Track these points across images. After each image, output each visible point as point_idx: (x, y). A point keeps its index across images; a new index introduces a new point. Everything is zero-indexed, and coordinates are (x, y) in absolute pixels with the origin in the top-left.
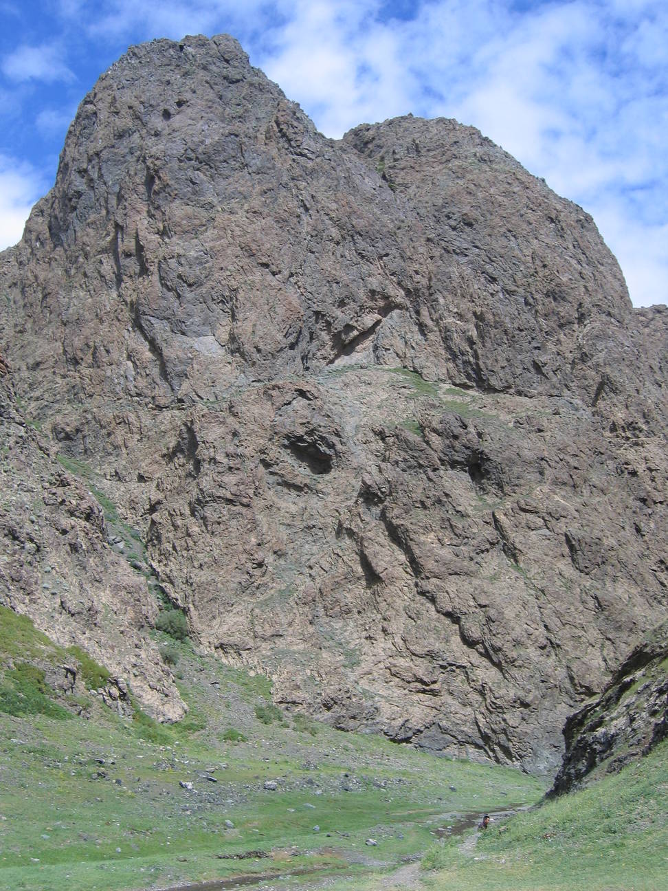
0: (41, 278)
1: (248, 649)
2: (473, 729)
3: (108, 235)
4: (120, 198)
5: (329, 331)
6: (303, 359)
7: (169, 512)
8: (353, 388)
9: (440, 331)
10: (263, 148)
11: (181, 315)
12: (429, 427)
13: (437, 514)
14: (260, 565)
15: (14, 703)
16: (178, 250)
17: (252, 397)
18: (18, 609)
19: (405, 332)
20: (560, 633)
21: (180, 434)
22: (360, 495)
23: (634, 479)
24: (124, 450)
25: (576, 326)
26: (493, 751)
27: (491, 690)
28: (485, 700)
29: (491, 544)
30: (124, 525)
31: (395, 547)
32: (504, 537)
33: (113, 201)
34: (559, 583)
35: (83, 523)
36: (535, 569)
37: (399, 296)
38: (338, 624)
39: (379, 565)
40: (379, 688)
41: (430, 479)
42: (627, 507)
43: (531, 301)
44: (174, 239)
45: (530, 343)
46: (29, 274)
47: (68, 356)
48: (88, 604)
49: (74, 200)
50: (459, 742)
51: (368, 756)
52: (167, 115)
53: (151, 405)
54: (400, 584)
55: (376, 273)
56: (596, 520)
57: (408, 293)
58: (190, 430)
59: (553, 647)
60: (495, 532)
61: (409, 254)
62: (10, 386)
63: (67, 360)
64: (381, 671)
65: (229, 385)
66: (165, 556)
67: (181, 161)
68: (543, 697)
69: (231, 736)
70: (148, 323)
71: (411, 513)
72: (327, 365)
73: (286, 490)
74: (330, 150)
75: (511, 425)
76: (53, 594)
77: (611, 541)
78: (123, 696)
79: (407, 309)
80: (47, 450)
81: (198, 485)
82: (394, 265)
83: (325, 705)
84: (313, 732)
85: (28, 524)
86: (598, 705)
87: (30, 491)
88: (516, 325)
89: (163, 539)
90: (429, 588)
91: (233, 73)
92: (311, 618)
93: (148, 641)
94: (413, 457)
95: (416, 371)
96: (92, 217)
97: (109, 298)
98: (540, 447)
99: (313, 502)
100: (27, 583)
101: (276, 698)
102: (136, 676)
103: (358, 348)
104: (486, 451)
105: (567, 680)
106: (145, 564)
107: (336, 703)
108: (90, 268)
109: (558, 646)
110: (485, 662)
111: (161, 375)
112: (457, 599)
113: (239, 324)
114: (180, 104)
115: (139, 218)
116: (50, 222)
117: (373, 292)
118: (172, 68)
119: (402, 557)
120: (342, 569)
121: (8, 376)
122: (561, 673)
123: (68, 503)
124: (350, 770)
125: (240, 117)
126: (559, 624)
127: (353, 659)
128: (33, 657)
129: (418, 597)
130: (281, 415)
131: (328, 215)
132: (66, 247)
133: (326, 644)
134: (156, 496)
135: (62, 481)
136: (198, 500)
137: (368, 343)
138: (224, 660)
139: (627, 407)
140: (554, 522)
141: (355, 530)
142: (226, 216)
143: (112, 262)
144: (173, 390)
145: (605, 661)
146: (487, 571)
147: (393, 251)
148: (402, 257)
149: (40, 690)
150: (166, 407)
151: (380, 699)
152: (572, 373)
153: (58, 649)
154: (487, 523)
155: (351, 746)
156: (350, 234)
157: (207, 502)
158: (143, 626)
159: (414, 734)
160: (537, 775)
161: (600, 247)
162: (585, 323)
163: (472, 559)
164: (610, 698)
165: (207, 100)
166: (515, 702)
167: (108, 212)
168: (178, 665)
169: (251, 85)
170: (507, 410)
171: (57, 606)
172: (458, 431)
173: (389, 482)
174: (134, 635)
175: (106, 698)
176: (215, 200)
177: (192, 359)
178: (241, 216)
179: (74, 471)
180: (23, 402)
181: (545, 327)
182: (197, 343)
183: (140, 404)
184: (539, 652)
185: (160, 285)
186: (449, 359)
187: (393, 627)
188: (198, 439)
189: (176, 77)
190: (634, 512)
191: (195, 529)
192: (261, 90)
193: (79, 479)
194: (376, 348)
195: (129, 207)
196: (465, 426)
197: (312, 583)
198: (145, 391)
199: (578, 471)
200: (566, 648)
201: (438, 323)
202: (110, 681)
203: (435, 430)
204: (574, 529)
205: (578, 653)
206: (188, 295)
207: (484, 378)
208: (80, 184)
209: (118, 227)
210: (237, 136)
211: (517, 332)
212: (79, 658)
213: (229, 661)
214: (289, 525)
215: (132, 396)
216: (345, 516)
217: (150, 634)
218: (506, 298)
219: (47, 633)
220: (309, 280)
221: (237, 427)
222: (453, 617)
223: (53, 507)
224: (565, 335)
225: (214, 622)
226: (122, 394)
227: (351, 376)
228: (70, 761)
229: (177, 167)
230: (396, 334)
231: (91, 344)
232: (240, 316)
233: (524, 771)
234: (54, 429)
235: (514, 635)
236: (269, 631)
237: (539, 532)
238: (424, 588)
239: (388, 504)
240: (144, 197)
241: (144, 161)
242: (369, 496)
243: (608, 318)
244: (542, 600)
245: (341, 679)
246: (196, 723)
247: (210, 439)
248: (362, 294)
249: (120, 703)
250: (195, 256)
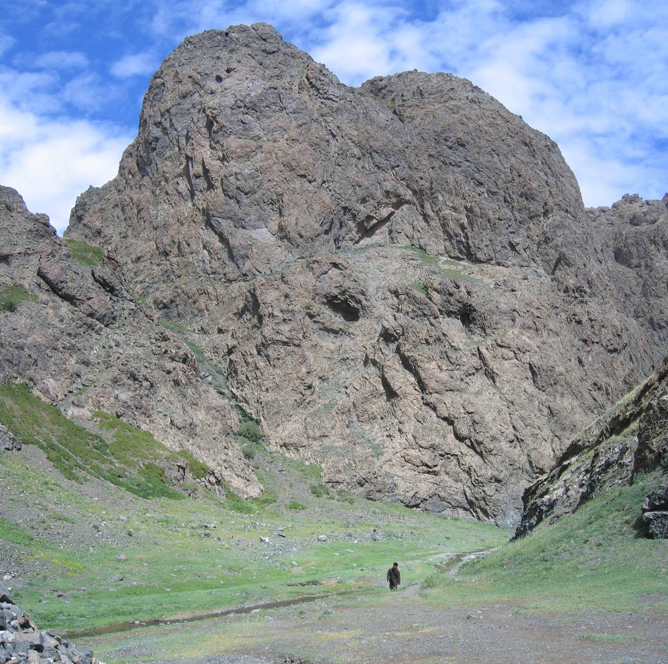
0: (135, 199)
1: (304, 446)
2: (462, 498)
3: (181, 164)
4: (188, 138)
5: (355, 221)
6: (335, 242)
7: (242, 353)
8: (374, 260)
9: (440, 219)
10: (297, 96)
11: (240, 214)
12: (431, 288)
13: (437, 349)
14: (310, 387)
15: (145, 491)
16: (235, 170)
17: (298, 270)
18: (142, 427)
19: (413, 220)
20: (524, 432)
21: (246, 299)
22: (381, 335)
23: (580, 326)
24: (206, 312)
25: (542, 218)
26: (476, 512)
27: (475, 471)
28: (471, 478)
29: (476, 369)
30: (210, 365)
31: (407, 372)
32: (485, 365)
33: (183, 141)
34: (523, 397)
35: (181, 365)
36: (507, 388)
37: (408, 195)
38: (367, 427)
39: (396, 385)
40: (397, 470)
41: (431, 324)
42: (573, 346)
43: (509, 199)
44: (232, 162)
45: (507, 229)
46: (126, 197)
47: (160, 250)
48: (190, 421)
49: (153, 143)
50: (453, 506)
51: (390, 517)
52: (219, 79)
53: (223, 280)
54: (411, 398)
55: (390, 179)
56: (551, 354)
57: (415, 192)
58: (254, 296)
59: (519, 442)
60: (479, 361)
61: (415, 165)
62: (121, 275)
63: (160, 254)
64: (398, 459)
65: (280, 262)
66: (241, 384)
67: (232, 109)
68: (511, 475)
69: (294, 506)
70: (216, 222)
71: (418, 347)
72: (354, 244)
73: (326, 334)
74: (351, 95)
75: (492, 286)
76: (165, 415)
77: (561, 369)
78: (218, 482)
79: (414, 204)
80: (151, 316)
81: (262, 333)
82: (404, 173)
83: (359, 483)
84: (351, 502)
85: (143, 369)
86: (546, 480)
87: (142, 346)
88: (497, 216)
89: (239, 372)
90: (431, 400)
91: (269, 47)
92: (347, 423)
93: (233, 444)
94: (420, 309)
95: (422, 248)
96: (168, 153)
97: (187, 208)
98: (512, 302)
99: (347, 342)
100: (146, 409)
101: (325, 479)
102: (226, 468)
103: (377, 232)
104: (473, 304)
105: (527, 464)
106: (227, 391)
107: (366, 481)
108: (170, 188)
109: (522, 440)
110: (471, 452)
111: (229, 258)
112: (452, 408)
113: (286, 218)
114: (228, 71)
115: (203, 151)
116: (137, 160)
117: (387, 192)
118: (221, 48)
119: (412, 379)
120: (369, 388)
121: (118, 269)
122: (524, 459)
123: (169, 352)
124: (377, 527)
125: (277, 76)
126: (523, 425)
127: (378, 452)
128: (156, 459)
129: (424, 407)
130: (320, 282)
131: (351, 139)
132: (151, 176)
133: (359, 441)
134: (231, 342)
135: (164, 337)
136: (262, 343)
137: (385, 228)
138: (287, 455)
139: (577, 276)
140: (521, 354)
141: (378, 360)
142: (271, 144)
143: (186, 182)
144: (239, 268)
145: (554, 451)
146: (474, 388)
147: (403, 164)
148: (410, 167)
149: (162, 481)
150: (234, 281)
151: (398, 478)
152: (537, 251)
153: (171, 452)
154: (474, 355)
155: (378, 510)
156: (368, 152)
157: (269, 344)
158: (229, 434)
159: (422, 501)
160: (506, 528)
161: (562, 164)
162: (549, 216)
163: (462, 380)
164: (554, 475)
165: (250, 66)
166: (491, 479)
167: (180, 149)
168: (255, 459)
169: (285, 54)
170: (489, 275)
171: (168, 423)
172: (453, 290)
173: (402, 326)
174: (223, 441)
175: (207, 484)
176: (261, 134)
177: (251, 245)
178: (282, 143)
179: (172, 330)
180: (131, 285)
181: (519, 218)
182: (254, 234)
183: (215, 280)
184: (509, 444)
185: (223, 195)
186: (446, 239)
187: (406, 428)
188: (259, 301)
189: (225, 54)
190: (578, 349)
191: (261, 364)
192: (293, 57)
193: (175, 335)
194: (391, 232)
195: (195, 144)
196: (458, 287)
197: (348, 398)
198: (218, 270)
199: (539, 319)
200: (528, 442)
201: (438, 213)
202: (209, 473)
203: (435, 290)
204: (535, 360)
205: (535, 445)
206: (245, 200)
207: (473, 253)
208: (157, 132)
209: (188, 158)
210: (275, 89)
211: (498, 221)
212: (186, 458)
213: (291, 455)
214: (330, 358)
215: (209, 274)
216: (370, 351)
217: (234, 439)
218: (490, 197)
219: (163, 443)
220: (338, 185)
221: (288, 291)
222: (449, 421)
223: (159, 356)
224: (534, 224)
225: (279, 429)
226: (201, 274)
227: (372, 252)
228: (186, 526)
229: (230, 113)
230: (406, 222)
231: (176, 240)
232: (286, 213)
233: (497, 525)
234: (155, 302)
235: (491, 433)
236: (318, 434)
237: (511, 361)
238: (428, 400)
239: (401, 341)
240: (206, 136)
241: (204, 111)
242: (387, 336)
243: (566, 214)
244: (512, 409)
245: (370, 465)
246: (270, 498)
247: (268, 301)
248: (379, 194)
249: (217, 487)
250: (249, 173)
